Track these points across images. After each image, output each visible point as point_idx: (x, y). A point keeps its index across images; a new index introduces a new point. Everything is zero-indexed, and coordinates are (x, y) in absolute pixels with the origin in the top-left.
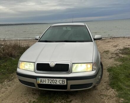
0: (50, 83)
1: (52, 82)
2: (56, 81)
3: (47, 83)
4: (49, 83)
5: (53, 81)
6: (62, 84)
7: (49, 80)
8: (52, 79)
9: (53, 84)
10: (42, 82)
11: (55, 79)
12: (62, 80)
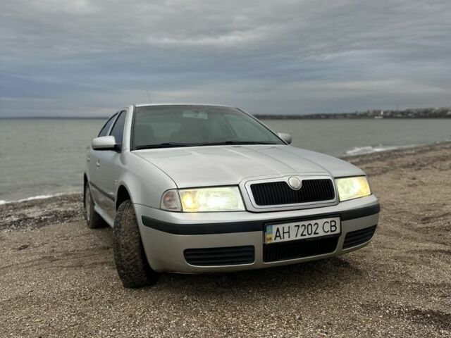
0: (302, 235)
1: (305, 233)
2: (316, 226)
3: (293, 238)
4: (299, 237)
5: (310, 227)
6: (329, 233)
7: (298, 226)
8: (306, 223)
9: (307, 236)
10: (280, 236)
11: (313, 222)
12: (331, 222)
